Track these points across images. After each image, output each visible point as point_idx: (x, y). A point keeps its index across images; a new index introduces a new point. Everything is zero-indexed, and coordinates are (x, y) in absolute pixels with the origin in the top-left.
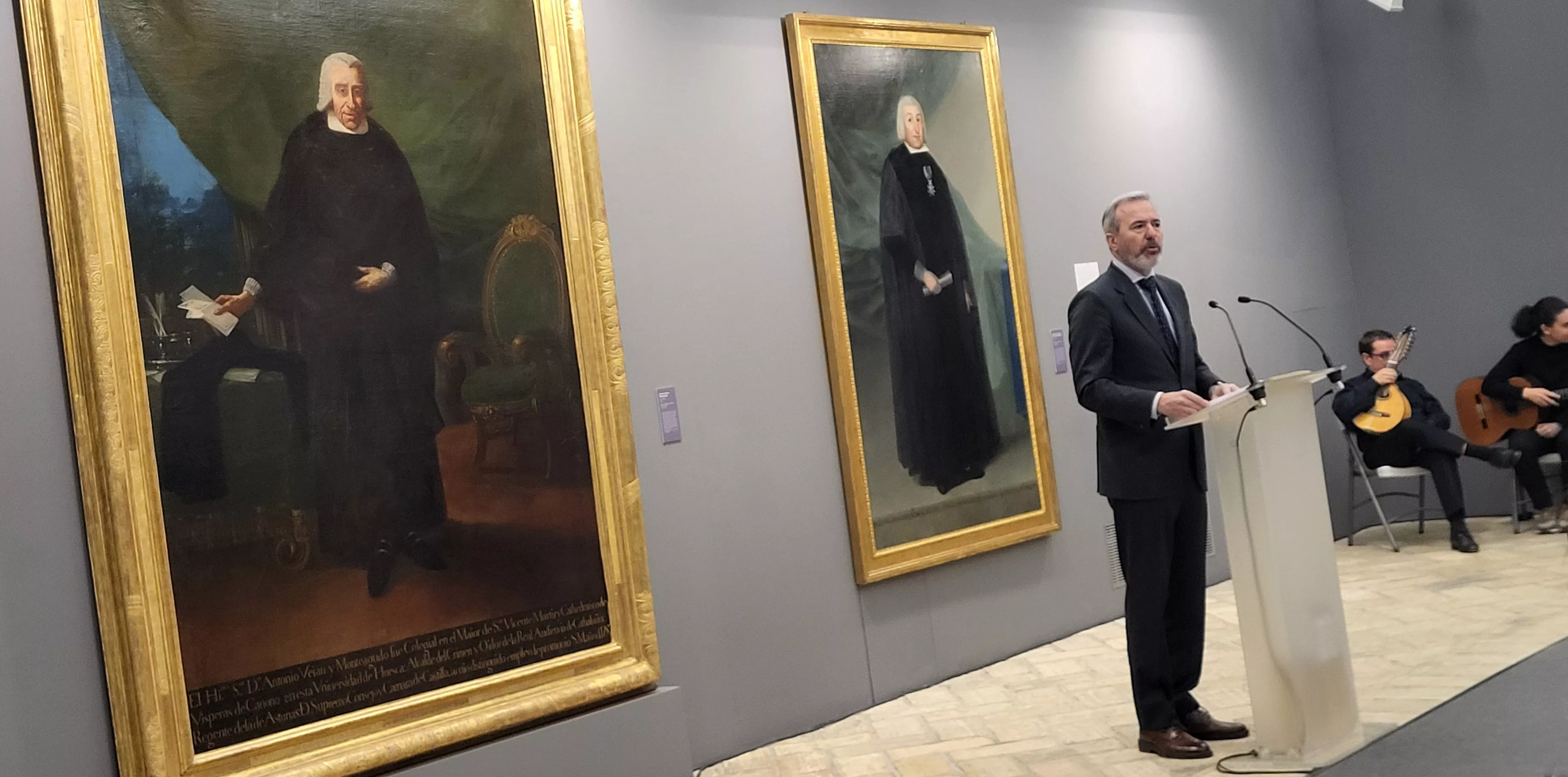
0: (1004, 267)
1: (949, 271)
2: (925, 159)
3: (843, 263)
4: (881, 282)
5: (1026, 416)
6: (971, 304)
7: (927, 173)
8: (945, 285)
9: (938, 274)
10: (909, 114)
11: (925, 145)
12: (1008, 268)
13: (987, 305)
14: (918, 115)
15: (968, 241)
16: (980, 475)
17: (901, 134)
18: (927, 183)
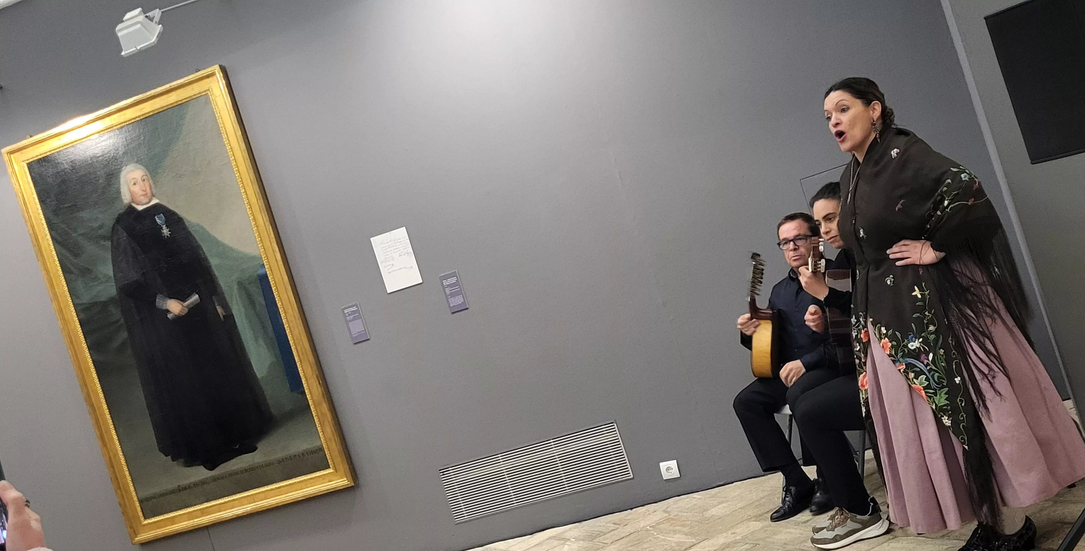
0: (261, 272)
1: (194, 293)
2: (157, 209)
3: (80, 318)
4: (122, 321)
5: (303, 393)
6: (224, 314)
7: (159, 220)
8: (190, 307)
9: (182, 298)
10: (134, 179)
11: (153, 198)
12: (266, 272)
13: (243, 310)
14: (144, 175)
15: (214, 262)
16: (254, 449)
17: (126, 198)
18: (162, 228)
